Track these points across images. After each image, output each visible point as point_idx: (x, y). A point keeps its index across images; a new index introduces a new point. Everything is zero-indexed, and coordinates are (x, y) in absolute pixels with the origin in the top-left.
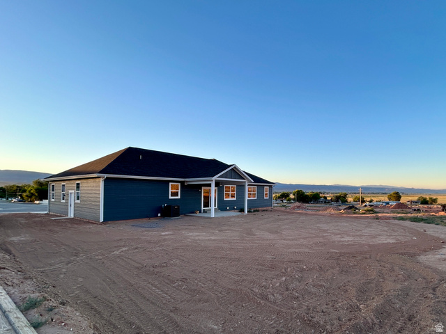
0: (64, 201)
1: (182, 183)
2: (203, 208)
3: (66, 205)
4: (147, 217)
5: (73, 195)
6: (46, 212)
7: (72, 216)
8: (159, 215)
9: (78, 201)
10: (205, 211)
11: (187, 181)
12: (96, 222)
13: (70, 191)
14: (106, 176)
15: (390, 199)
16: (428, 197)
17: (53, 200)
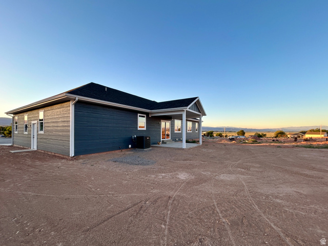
0: (26, 133)
1: (147, 114)
2: (161, 140)
3: (29, 137)
4: (119, 149)
5: (36, 126)
6: (10, 145)
7: (35, 148)
8: (130, 146)
9: (42, 132)
10: (163, 142)
11: (151, 113)
12: (64, 156)
13: (33, 122)
14: (78, 98)
15: (238, 134)
16: (261, 134)
17: (16, 132)
